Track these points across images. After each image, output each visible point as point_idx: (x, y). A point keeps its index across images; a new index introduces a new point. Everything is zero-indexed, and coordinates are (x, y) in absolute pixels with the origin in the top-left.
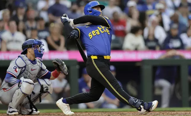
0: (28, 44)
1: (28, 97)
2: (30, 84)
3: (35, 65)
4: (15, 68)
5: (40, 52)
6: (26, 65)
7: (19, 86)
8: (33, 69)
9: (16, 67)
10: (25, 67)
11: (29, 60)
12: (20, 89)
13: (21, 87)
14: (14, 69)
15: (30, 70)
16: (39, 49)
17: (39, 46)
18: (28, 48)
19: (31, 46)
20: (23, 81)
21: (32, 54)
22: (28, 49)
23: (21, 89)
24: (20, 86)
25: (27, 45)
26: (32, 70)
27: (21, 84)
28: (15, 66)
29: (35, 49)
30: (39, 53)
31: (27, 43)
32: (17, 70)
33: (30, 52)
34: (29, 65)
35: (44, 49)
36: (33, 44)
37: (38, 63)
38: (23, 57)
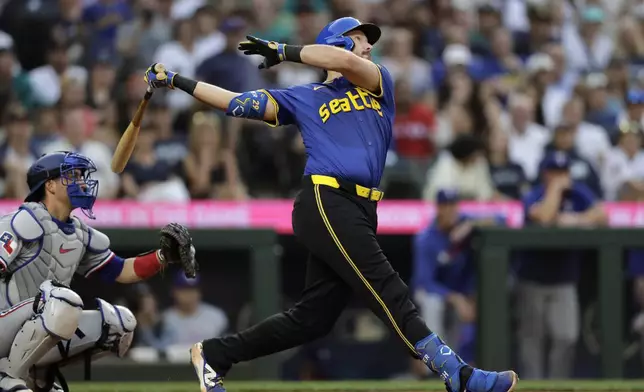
0: (47, 167)
1: (60, 345)
2: (74, 305)
3: (69, 237)
4: (6, 238)
5: (85, 190)
6: (44, 234)
7: (37, 311)
8: (64, 248)
9: (10, 237)
10: (40, 240)
11: (53, 220)
12: (39, 319)
13: (42, 315)
14: (4, 241)
15: (56, 251)
16: (81, 181)
17: (79, 172)
18: (49, 180)
19: (55, 175)
20: (51, 296)
21: (60, 199)
22: (47, 185)
23: (42, 318)
24: (41, 312)
25: (44, 172)
26: (62, 251)
27: (44, 302)
28: (5, 234)
29: (70, 183)
30: (84, 194)
31: (42, 165)
32: (14, 245)
33: (53, 193)
34: (55, 235)
35: (97, 182)
36: (64, 168)
37: (79, 231)
38: (35, 209)
